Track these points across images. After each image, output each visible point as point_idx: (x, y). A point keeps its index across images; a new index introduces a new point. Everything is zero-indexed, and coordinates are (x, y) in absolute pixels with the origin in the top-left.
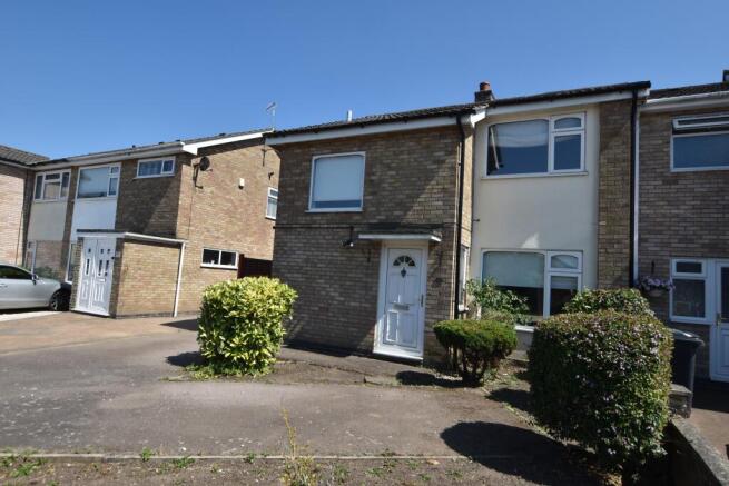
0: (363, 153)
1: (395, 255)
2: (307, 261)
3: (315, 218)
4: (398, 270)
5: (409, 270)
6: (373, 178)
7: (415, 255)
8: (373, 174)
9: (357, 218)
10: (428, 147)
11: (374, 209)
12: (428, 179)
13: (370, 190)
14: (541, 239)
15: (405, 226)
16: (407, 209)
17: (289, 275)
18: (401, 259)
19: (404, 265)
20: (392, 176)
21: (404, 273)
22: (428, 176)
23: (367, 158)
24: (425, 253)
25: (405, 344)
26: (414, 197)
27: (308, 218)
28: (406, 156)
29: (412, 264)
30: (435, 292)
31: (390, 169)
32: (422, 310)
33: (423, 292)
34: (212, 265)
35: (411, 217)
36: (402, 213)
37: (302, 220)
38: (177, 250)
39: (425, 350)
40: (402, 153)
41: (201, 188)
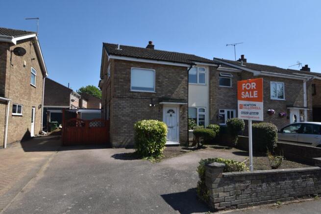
0: (154, 70)
1: (168, 109)
2: (132, 112)
3: (135, 94)
4: (169, 114)
5: (173, 115)
6: (159, 80)
7: (175, 109)
8: (159, 79)
9: (154, 95)
10: (178, 72)
11: (160, 92)
12: (179, 84)
13: (158, 85)
14: (196, 104)
15: (172, 99)
16: (172, 93)
17: (123, 118)
18: (170, 110)
19: (171, 113)
20: (166, 81)
21: (171, 115)
22: (179, 83)
23: (156, 72)
24: (178, 109)
25: (173, 140)
26: (174, 89)
27: (131, 94)
28: (171, 74)
29: (174, 112)
30: (182, 121)
31: (166, 78)
32: (178, 128)
33: (178, 121)
34: (17, 114)
35: (174, 96)
36: (170, 94)
37: (129, 94)
38: (3, 106)
39: (180, 141)
40: (169, 73)
41: (13, 65)
